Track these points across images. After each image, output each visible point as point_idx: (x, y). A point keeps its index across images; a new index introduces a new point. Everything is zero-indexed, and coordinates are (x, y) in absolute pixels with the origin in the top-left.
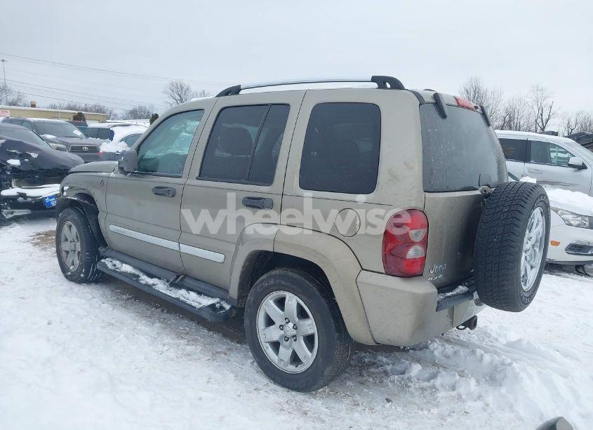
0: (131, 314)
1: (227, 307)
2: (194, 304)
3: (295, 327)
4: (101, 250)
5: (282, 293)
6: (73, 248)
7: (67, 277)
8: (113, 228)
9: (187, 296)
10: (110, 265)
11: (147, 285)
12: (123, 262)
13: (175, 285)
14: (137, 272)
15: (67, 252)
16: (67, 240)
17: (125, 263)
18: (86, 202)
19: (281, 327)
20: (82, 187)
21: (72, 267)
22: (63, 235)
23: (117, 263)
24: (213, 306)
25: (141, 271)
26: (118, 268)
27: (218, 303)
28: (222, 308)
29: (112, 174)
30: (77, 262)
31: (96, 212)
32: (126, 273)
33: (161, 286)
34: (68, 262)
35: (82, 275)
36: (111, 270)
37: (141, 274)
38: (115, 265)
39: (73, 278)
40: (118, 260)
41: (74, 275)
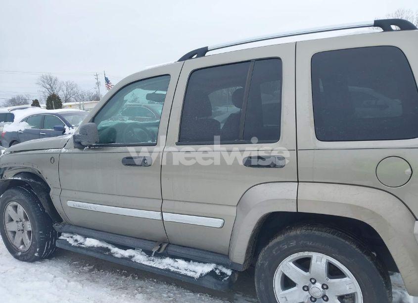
0: (105, 289)
1: (229, 272)
2: (190, 274)
3: (325, 287)
4: (57, 227)
5: (306, 254)
6: (22, 228)
7: (17, 257)
8: (70, 203)
9: (176, 264)
10: (71, 241)
11: (123, 258)
12: (86, 237)
13: (161, 255)
14: (105, 245)
15: (14, 233)
16: (11, 220)
17: (89, 237)
18: (32, 180)
19: (306, 288)
20: (25, 166)
21: (21, 247)
22: (6, 216)
23: (78, 238)
24: (212, 273)
25: (109, 242)
26: (81, 244)
27: (216, 269)
28: (223, 274)
29: (64, 150)
30: (28, 242)
31: (47, 189)
32: (93, 247)
33: (140, 258)
34: (17, 242)
35: (36, 255)
36: (74, 247)
37: (110, 247)
38: (76, 241)
39: (26, 257)
40: (79, 234)
41: (26, 255)
